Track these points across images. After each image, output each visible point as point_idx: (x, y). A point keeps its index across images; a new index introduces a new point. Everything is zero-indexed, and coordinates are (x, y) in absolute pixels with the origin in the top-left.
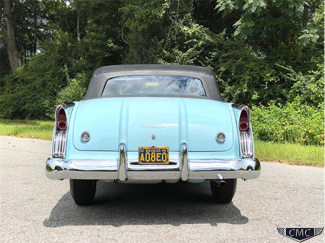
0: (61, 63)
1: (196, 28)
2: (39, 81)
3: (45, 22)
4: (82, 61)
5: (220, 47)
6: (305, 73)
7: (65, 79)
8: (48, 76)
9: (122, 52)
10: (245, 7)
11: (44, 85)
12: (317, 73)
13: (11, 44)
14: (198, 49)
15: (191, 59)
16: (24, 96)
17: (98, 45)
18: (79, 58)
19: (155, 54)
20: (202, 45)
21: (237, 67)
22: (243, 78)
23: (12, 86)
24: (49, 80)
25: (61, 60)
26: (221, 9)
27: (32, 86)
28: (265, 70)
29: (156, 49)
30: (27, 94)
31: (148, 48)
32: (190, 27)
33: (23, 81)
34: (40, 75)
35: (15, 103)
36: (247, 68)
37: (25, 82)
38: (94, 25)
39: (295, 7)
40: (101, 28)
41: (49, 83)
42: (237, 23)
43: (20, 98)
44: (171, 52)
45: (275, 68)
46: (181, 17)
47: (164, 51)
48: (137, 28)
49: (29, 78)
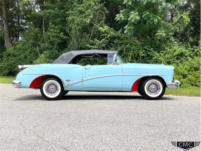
0: (34, 45)
1: (106, 28)
2: (23, 55)
3: (24, 21)
4: (47, 44)
5: (119, 38)
6: (159, 52)
7: (37, 54)
8: (27, 53)
9: (68, 40)
10: (129, 19)
11: (25, 57)
12: (165, 52)
13: (6, 34)
14: (107, 39)
15: (104, 44)
16: (14, 63)
17: (55, 36)
18: (45, 43)
19: (85, 41)
20: (110, 37)
21: (127, 48)
22: (129, 55)
23: (7, 58)
24: (28, 55)
25: (35, 43)
26: (118, 20)
27: (19, 58)
28: (140, 50)
29: (86, 39)
30: (16, 63)
31: (81, 38)
32: (103, 27)
33: (13, 55)
34: (23, 52)
35: (9, 67)
36: (132, 49)
37: (15, 56)
38: (53, 25)
39: (153, 20)
40: (57, 27)
41: (28, 56)
42: (126, 27)
43: (12, 65)
44: (94, 40)
45: (145, 49)
46: (99, 22)
47: (90, 40)
48: (76, 28)
49: (17, 53)
